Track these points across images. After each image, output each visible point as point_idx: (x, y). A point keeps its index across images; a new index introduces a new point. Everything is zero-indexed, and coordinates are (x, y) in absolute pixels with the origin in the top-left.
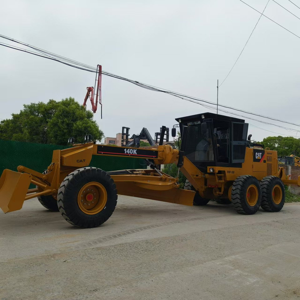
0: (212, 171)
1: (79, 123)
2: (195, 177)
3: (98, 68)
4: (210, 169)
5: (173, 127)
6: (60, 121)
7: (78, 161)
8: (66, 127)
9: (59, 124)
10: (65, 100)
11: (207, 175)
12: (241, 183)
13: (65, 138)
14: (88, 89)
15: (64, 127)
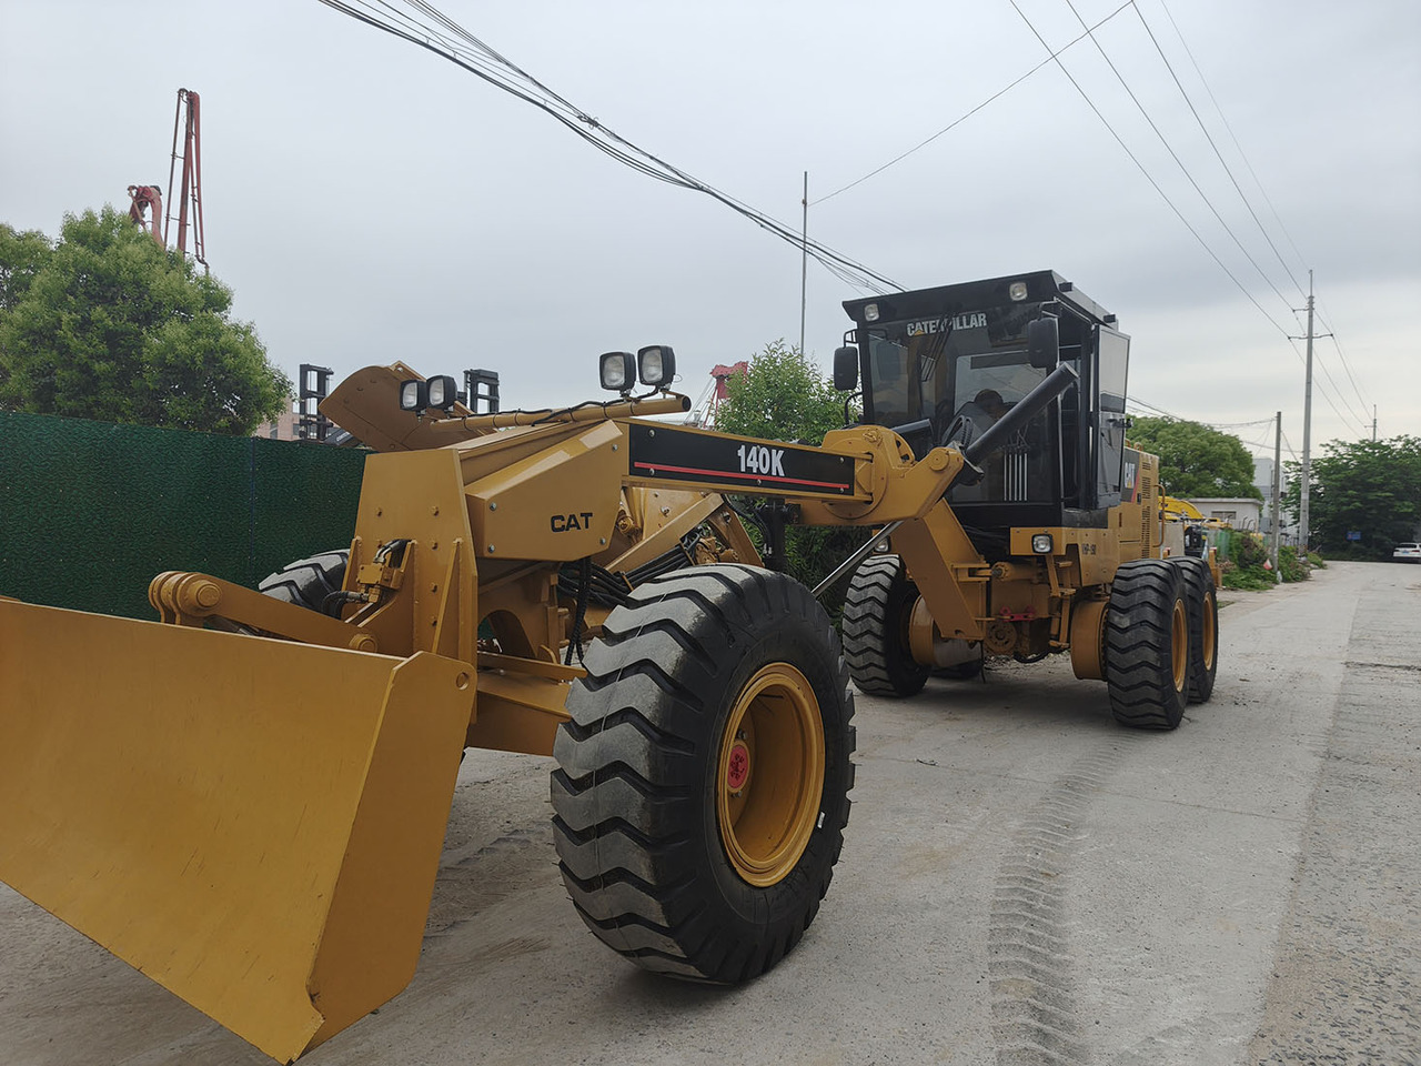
0: (1043, 547)
1: (174, 330)
2: (965, 578)
3: (184, 106)
4: (1033, 537)
5: (845, 341)
6: (65, 318)
7: (558, 524)
8: (103, 348)
9: (65, 333)
10: (79, 216)
11: (1006, 569)
12: (1152, 596)
13: (97, 403)
14: (134, 192)
15: (91, 350)
